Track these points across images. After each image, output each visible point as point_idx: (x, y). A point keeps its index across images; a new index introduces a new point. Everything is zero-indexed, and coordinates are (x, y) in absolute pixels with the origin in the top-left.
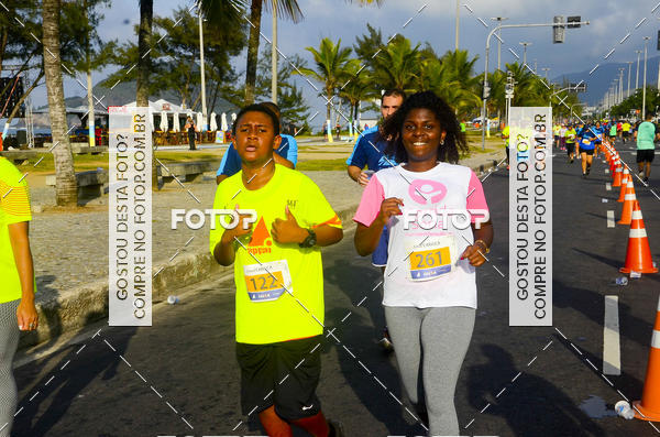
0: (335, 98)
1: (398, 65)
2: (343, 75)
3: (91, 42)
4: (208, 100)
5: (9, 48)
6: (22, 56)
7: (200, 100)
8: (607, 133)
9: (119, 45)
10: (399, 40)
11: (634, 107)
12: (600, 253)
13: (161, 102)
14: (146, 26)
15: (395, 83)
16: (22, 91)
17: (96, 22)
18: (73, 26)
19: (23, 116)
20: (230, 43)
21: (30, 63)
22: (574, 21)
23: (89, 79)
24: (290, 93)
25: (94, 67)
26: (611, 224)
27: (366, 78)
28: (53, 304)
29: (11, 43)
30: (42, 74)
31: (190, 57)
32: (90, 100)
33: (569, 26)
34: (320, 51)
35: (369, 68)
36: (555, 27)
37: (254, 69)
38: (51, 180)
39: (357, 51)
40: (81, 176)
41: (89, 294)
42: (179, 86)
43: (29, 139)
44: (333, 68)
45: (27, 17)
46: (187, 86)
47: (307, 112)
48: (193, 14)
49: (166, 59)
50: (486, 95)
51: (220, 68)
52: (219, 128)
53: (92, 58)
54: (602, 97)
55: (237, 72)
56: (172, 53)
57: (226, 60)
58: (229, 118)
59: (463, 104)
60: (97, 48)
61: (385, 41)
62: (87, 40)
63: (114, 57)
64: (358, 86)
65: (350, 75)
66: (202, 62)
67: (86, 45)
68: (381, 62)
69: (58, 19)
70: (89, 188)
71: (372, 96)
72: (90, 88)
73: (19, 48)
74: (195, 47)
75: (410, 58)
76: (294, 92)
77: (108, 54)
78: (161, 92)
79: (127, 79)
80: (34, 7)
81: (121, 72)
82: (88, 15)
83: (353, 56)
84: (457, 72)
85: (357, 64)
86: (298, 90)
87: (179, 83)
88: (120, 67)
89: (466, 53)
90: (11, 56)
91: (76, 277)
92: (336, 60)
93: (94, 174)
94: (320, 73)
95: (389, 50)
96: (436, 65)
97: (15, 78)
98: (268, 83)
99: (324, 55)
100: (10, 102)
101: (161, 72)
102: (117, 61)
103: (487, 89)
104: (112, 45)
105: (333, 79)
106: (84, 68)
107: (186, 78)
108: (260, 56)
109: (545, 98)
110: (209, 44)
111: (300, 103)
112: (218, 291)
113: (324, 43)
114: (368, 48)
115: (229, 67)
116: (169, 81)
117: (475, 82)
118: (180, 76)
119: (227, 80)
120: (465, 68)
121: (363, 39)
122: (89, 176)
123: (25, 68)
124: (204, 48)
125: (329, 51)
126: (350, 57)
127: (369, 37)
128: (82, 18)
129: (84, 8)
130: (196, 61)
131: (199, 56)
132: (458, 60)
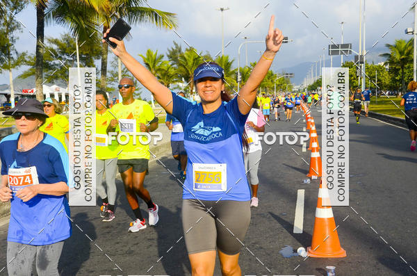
1: (190, 64)
2: (159, 70)
3: (11, 53)
8: (305, 100)
9: (29, 54)
10: (191, 50)
11: (319, 86)
12: (297, 166)
13: (54, 87)
14: (41, 44)
15: (189, 74)
17: (13, 41)
20: (95, 52)
22: (286, 40)
23: (11, 74)
25: (13, 67)
26: (304, 150)
27: (172, 71)
31: (71, 60)
32: (12, 86)
34: (146, 57)
35: (175, 66)
37: (106, 67)
39: (168, 56)
42: (65, 77)
44: (154, 66)
47: (140, 91)
48: (72, 36)
49: (57, 62)
50: (239, 80)
53: (12, 62)
54: (303, 81)
56: (60, 58)
57: (92, 62)
60: (15, 56)
61: (183, 50)
62: (9, 52)
63: (26, 61)
64: (168, 76)
65: (163, 70)
66: (78, 63)
67: (8, 54)
68: (181, 62)
71: (176, 81)
72: (11, 79)
75: (196, 59)
77: (22, 59)
78: (54, 81)
79: (34, 73)
81: (31, 70)
82: (9, 37)
83: (166, 59)
85: (166, 63)
87: (65, 75)
88: (30, 67)
89: (228, 57)
92: (155, 61)
95: (185, 56)
99: (148, 59)
101: (54, 69)
102: (28, 63)
103: (239, 77)
104: (24, 54)
105: (154, 72)
106: (7, 67)
109: (272, 81)
110: (82, 53)
113: (148, 52)
114: (173, 56)
115: (94, 66)
116: (59, 75)
117: (233, 72)
120: (228, 65)
122: (7, 130)
124: (80, 56)
125: (151, 56)
126: (163, 59)
127: (175, 49)
128: (5, 39)
129: (7, 33)
130: (75, 62)
131: (76, 60)
132: (224, 60)
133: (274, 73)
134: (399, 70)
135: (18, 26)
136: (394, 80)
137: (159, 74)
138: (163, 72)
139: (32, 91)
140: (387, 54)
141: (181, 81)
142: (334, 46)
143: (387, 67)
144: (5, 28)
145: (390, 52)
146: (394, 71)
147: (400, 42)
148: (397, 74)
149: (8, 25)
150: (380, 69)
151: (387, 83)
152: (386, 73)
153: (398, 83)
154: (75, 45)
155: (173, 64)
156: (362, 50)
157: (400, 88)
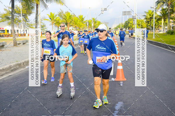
0: (54, 26)
1: (68, 18)
2: (55, 20)
4: (23, 26)
7: (21, 26)
10: (67, 12)
11: (119, 27)
15: (67, 22)
20: (28, 13)
22: (105, 9)
24: (43, 25)
27: (61, 21)
35: (61, 19)
36: (101, 10)
44: (53, 19)
46: (18, 23)
48: (18, 6)
50: (88, 25)
51: (26, 19)
52: (27, 33)
55: (30, 20)
57: (27, 17)
59: (82, 27)
61: (64, 13)
64: (59, 23)
65: (57, 21)
66: (21, 18)
68: (64, 18)
74: (20, 14)
75: (70, 16)
76: (44, 24)
79: (3, 21)
81: (1, 20)
83: (57, 16)
84: (81, 20)
85: (58, 18)
88: (1, 18)
89: (82, 16)
92: (53, 17)
95: (66, 15)
96: (76, 18)
99: (51, 16)
103: (88, 24)
105: (53, 21)
111: (45, 27)
113: (51, 13)
114: (60, 15)
115: (28, 19)
117: (85, 22)
118: (16, 21)
119: (28, 21)
120: (83, 19)
121: (59, 12)
124: (22, 15)
125: (52, 15)
127: (61, 12)
131: (21, 16)
133: (101, 22)
134: (149, 21)
136: (147, 26)
137: (55, 22)
138: (57, 22)
139: (3, 29)
140: (145, 16)
142: (125, 12)
143: (145, 20)
147: (150, 11)
148: (148, 23)
150: (142, 21)
151: (145, 27)
154: (20, 10)
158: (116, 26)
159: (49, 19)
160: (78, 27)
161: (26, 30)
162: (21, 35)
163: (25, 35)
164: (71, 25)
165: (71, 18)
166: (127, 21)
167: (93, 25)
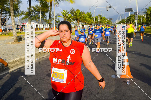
1: (78, 15)
2: (68, 17)
3: (19, 11)
4: (42, 22)
5: (3, 12)
6: (6, 14)
7: (40, 22)
9: (24, 11)
10: (78, 10)
11: (121, 23)
13: (33, 22)
14: (30, 8)
15: (77, 18)
16: (6, 20)
17: (19, 7)
18: (15, 8)
19: (6, 25)
20: (46, 11)
21: (7, 15)
23: (19, 18)
24: (57, 21)
25: (20, 16)
27: (72, 18)
28: (15, 60)
29: (3, 11)
30: (9, 17)
32: (19, 22)
33: (109, 8)
34: (63, 12)
35: (72, 16)
36: (107, 8)
37: (51, 16)
38: (13, 38)
39: (70, 12)
40: (18, 37)
41: (21, 58)
43: (7, 30)
44: (66, 16)
45: (6, 6)
46: (38, 19)
48: (38, 6)
49: (33, 14)
50: (94, 20)
52: (44, 27)
53: (19, 14)
54: (116, 21)
55: (47, 16)
56: (34, 13)
57: (45, 14)
58: (46, 25)
59: (90, 22)
61: (75, 10)
62: (18, 11)
66: (40, 15)
67: (18, 12)
68: (75, 14)
69: (13, 7)
70: (20, 39)
71: (73, 21)
73: (5, 12)
74: (39, 12)
75: (80, 13)
76: (58, 20)
77: (22, 13)
78: (32, 20)
80: (8, 4)
81: (25, 17)
82: (18, 6)
83: (69, 13)
84: (89, 16)
85: (70, 15)
86: (59, 20)
87: (36, 19)
88: (25, 16)
90: (3, 14)
91: (19, 55)
92: (66, 14)
93: (21, 36)
94: (63, 16)
95: (76, 12)
96: (85, 15)
97: (4, 18)
98: (53, 18)
100: (3, 23)
101: (32, 16)
102: (24, 14)
103: (95, 19)
104: (23, 11)
105: (66, 18)
106: (17, 16)
107: (37, 18)
108: (52, 14)
109: (105, 21)
110: (42, 11)
112: (45, 58)
114: (72, 12)
115: (45, 16)
116: (34, 18)
117: (92, 18)
118: (36, 17)
119: (45, 18)
120: (90, 16)
121: (71, 10)
123: (6, 16)
126: (69, 14)
127: (72, 10)
128: (17, 6)
129: (17, 4)
130: (39, 14)
132: (89, 14)
133: (106, 18)
135: (21, 2)
136: (147, 21)
141: (75, 21)
142: (128, 9)
143: (145, 16)
144: (17, 3)
145: (146, 11)
146: (147, 18)
147: (150, 8)
148: (149, 19)
149: (18, 2)
150: (143, 17)
151: (145, 22)
152: (145, 18)
153: (149, 22)
154: (39, 8)
155: (72, 15)
156: (137, 10)
157: (150, 23)
158: (119, 22)
159: (62, 15)
160: (86, 22)
161: (44, 25)
162: (40, 29)
163: (42, 29)
164: (81, 21)
165: (80, 15)
166: (129, 17)
167: (99, 20)
